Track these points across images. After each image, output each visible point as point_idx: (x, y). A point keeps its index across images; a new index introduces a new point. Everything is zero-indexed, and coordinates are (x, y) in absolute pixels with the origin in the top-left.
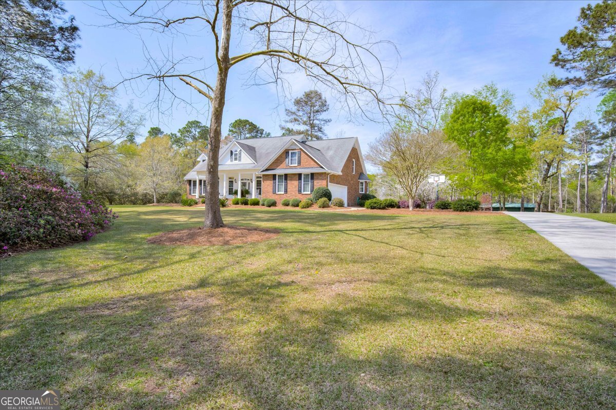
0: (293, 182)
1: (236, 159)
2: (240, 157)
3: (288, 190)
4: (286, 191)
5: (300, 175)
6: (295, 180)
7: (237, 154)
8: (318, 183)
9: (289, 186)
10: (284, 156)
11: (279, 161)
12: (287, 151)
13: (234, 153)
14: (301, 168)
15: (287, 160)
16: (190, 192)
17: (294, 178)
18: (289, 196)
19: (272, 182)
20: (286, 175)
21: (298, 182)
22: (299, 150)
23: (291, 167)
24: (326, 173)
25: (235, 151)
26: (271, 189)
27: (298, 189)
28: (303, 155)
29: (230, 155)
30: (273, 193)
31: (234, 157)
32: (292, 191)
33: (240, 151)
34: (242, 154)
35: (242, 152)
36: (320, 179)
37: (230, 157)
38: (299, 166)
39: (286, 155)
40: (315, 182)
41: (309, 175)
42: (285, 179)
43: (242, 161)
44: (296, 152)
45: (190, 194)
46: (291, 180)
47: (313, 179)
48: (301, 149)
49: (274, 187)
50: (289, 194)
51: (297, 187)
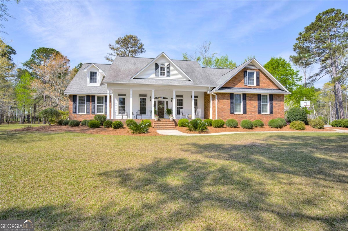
0: (252, 102)
1: (162, 74)
2: (168, 72)
3: (248, 110)
4: (245, 112)
5: (259, 96)
6: (255, 100)
7: (164, 68)
8: (277, 104)
9: (248, 106)
10: (242, 75)
11: (237, 80)
12: (245, 70)
13: (160, 66)
14: (260, 88)
15: (246, 79)
16: (74, 110)
17: (253, 98)
18: (248, 117)
19: (229, 101)
20: (245, 95)
21: (257, 102)
22: (258, 71)
23: (250, 87)
24: (283, 95)
25: (161, 65)
26: (229, 109)
27: (258, 109)
28: (261, 76)
29: (155, 68)
30: (231, 114)
31: (160, 71)
32: (252, 111)
33: (169, 65)
34: (171, 69)
35: (171, 66)
36: (278, 100)
37: (155, 70)
38: (258, 87)
39: (244, 75)
40: (274, 103)
41: (267, 96)
42: (243, 99)
43: (171, 76)
44: (254, 73)
45: (75, 113)
46: (250, 100)
47: (272, 100)
48: (259, 70)
49: (232, 107)
50: (248, 114)
51: (257, 107)
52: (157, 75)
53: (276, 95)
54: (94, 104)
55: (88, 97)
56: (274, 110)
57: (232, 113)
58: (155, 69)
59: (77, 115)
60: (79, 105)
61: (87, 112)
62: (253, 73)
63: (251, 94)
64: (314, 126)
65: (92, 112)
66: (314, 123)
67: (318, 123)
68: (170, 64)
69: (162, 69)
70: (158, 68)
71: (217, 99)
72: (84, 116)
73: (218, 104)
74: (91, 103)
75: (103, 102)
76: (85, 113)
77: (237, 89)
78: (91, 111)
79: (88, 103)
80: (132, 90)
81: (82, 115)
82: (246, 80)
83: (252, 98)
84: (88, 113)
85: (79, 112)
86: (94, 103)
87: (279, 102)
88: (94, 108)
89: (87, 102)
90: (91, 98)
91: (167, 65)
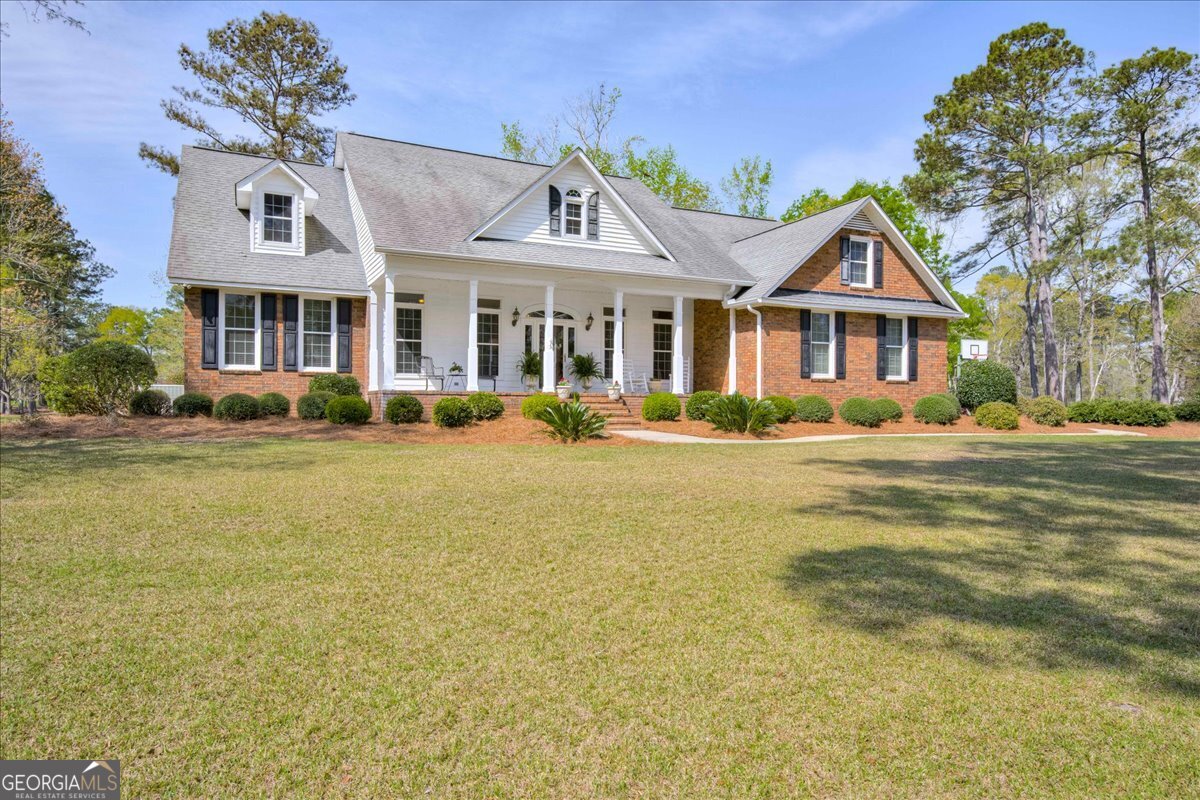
0: (862, 341)
2: (593, 222)
4: (841, 373)
5: (881, 320)
6: (870, 335)
8: (927, 348)
10: (835, 250)
11: (820, 266)
12: (845, 234)
14: (885, 296)
15: (845, 264)
16: (210, 353)
17: (865, 329)
18: (851, 389)
19: (798, 335)
20: (841, 317)
21: (875, 341)
22: (879, 239)
23: (856, 289)
24: (945, 320)
25: (568, 194)
26: (796, 362)
27: (875, 365)
28: (888, 256)
29: (548, 204)
30: (802, 377)
31: (564, 218)
32: (860, 371)
33: (594, 198)
34: (601, 210)
35: (601, 201)
36: (933, 336)
37: (548, 213)
38: (877, 293)
39: (841, 249)
40: (922, 343)
41: (900, 321)
42: (837, 330)
43: (601, 238)
44: (866, 244)
45: (212, 366)
46: (856, 333)
47: (916, 336)
48: (883, 235)
49: (805, 356)
50: (850, 381)
51: (875, 356)
52: (554, 232)
53: (927, 319)
54: (295, 329)
55: (269, 298)
56: (919, 369)
57: (805, 375)
58: (548, 208)
59: (221, 373)
60: (227, 332)
61: (263, 364)
62: (864, 246)
63: (860, 314)
64: (1041, 419)
65: (285, 360)
66: (1039, 409)
67: (1052, 410)
68: (597, 193)
69: (574, 209)
70: (559, 205)
71: (764, 327)
72: (254, 378)
73: (764, 345)
74: (281, 326)
75: (329, 324)
76: (257, 366)
77: (820, 296)
78: (280, 358)
79: (268, 323)
80: (476, 282)
81: (243, 373)
82: (845, 266)
83: (862, 329)
84: (269, 366)
85: (228, 361)
86: (293, 323)
87: (934, 343)
88: (295, 346)
89: (263, 318)
90: (280, 306)
91: (589, 194)
